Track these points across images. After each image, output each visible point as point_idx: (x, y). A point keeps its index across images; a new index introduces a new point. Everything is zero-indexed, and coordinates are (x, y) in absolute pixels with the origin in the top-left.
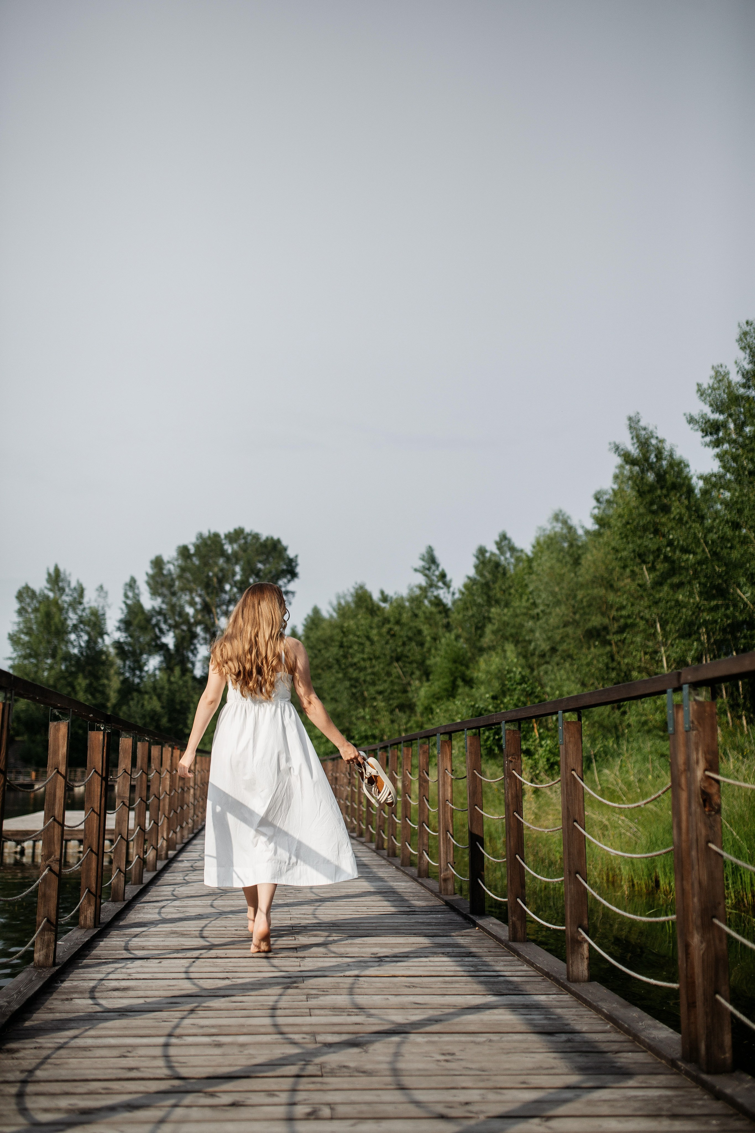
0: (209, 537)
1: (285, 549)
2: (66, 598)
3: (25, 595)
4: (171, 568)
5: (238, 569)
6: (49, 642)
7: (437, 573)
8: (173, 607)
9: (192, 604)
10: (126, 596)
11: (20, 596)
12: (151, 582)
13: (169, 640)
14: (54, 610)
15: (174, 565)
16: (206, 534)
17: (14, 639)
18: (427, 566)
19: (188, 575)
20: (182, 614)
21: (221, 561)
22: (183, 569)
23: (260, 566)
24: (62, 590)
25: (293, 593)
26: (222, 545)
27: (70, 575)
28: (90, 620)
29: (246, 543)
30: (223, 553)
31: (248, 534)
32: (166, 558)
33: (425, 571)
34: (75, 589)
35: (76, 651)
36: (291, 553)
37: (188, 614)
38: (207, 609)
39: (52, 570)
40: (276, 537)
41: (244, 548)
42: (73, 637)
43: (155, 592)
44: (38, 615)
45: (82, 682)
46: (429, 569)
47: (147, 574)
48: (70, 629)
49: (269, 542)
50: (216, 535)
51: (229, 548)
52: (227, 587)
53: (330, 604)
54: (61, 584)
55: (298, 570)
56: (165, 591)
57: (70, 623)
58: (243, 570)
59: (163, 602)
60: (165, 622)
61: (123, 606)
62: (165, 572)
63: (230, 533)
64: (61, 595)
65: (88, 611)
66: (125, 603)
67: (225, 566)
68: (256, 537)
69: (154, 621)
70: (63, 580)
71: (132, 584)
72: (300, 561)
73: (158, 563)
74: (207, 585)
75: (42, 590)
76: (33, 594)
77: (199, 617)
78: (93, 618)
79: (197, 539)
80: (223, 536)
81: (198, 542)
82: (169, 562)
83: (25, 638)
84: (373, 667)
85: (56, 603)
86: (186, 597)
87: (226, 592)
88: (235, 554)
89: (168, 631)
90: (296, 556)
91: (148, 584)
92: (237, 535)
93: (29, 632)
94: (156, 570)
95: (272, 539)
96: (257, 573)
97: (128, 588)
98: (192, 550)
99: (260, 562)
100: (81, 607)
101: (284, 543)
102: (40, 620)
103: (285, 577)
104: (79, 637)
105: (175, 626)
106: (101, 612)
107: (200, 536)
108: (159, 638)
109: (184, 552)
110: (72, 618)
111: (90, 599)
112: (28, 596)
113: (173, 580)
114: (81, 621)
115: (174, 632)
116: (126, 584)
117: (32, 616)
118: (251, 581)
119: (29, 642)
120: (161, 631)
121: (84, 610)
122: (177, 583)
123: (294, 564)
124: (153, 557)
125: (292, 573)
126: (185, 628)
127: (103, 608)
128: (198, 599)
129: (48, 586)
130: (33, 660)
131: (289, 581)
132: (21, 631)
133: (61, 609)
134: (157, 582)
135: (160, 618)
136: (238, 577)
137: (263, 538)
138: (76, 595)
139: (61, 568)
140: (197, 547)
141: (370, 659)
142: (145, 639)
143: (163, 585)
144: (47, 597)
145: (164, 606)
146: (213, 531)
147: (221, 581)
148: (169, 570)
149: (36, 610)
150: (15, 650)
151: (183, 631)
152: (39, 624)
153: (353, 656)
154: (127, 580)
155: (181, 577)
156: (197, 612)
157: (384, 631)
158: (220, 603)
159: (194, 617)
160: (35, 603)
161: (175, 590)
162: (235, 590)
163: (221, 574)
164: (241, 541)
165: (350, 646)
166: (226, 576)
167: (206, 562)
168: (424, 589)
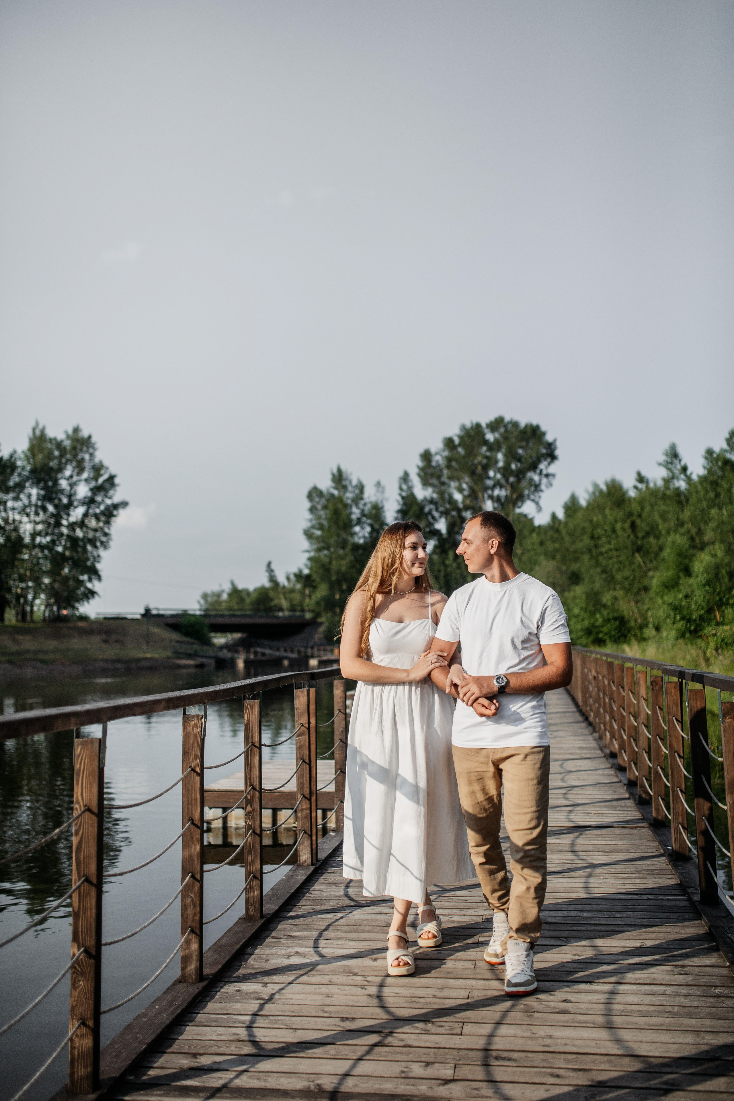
0: (472, 428)
1: (544, 434)
2: (349, 495)
3: (314, 495)
4: (438, 459)
5: (500, 456)
6: (338, 535)
7: (679, 467)
8: (441, 494)
9: (460, 490)
10: (401, 489)
11: (310, 496)
12: (422, 474)
13: (441, 526)
14: (340, 506)
15: (441, 456)
16: (468, 425)
17: (308, 534)
18: (669, 460)
19: (454, 464)
20: (452, 501)
21: (484, 449)
22: (449, 460)
23: (520, 451)
24: (345, 487)
25: (554, 475)
26: (483, 435)
27: (351, 474)
28: (371, 514)
29: (506, 431)
30: (486, 442)
31: (508, 423)
32: (433, 451)
33: (668, 465)
34: (356, 486)
35: (362, 541)
36: (549, 438)
37: (456, 502)
38: (473, 495)
39: (335, 471)
40: (535, 423)
41: (506, 437)
42: (357, 529)
43: (426, 483)
44: (328, 511)
46: (671, 463)
47: (418, 467)
48: (354, 522)
49: (529, 429)
50: (478, 425)
51: (490, 437)
52: (491, 473)
53: (587, 491)
54: (344, 483)
55: (557, 452)
56: (435, 481)
57: (354, 517)
58: (505, 456)
59: (434, 492)
60: (437, 510)
61: (399, 498)
62: (434, 464)
63: (491, 422)
64: (345, 492)
65: (369, 506)
66: (400, 495)
67: (488, 454)
68: (515, 424)
69: (427, 509)
70: (346, 479)
71: (405, 478)
72: (558, 444)
73: (426, 456)
74: (473, 473)
75: (327, 489)
76: (321, 494)
77: (468, 502)
78: (374, 512)
79: (461, 429)
80: (484, 425)
81: (462, 434)
82: (436, 454)
83: (318, 533)
84: (618, 556)
85: (340, 500)
86: (453, 484)
87: (489, 478)
88: (497, 441)
89: (440, 517)
90: (555, 440)
91: (419, 475)
92: (496, 424)
93: (321, 527)
94: (425, 463)
95: (531, 425)
96: (519, 459)
97: (403, 481)
98: (457, 441)
99: (521, 447)
100: (362, 502)
101: (543, 428)
102: (329, 516)
103: (545, 459)
104: (363, 528)
105: (445, 513)
106: (380, 505)
107: (463, 427)
108: (432, 524)
109: (449, 443)
110: (356, 513)
111: (370, 495)
112: (317, 496)
113: (441, 470)
114: (363, 515)
115: (446, 518)
116: (401, 478)
117: (322, 513)
118: (513, 466)
119: (321, 537)
120: (433, 517)
121: (365, 504)
122: (445, 472)
123: (553, 447)
124: (421, 451)
125: (552, 457)
126: (454, 513)
127: (382, 502)
128: (465, 486)
129: (333, 485)
130: (326, 552)
131: (549, 464)
132: (313, 527)
133: (346, 506)
134: (426, 474)
135: (432, 506)
136: (501, 464)
137: (522, 425)
138: (357, 491)
139: (343, 468)
140: (461, 438)
141: (617, 550)
143: (432, 475)
144: (333, 495)
145: (435, 496)
146: (475, 421)
147: (486, 468)
148: (437, 462)
149: (325, 507)
150: (311, 543)
151: (453, 516)
152: (330, 520)
153: (602, 546)
154: (401, 474)
155: (449, 467)
156: (465, 497)
157: (627, 525)
158: (486, 489)
159: (463, 502)
160: (323, 501)
161: (444, 479)
162: (499, 476)
163: (485, 461)
164: (502, 430)
165: (599, 538)
166: (490, 463)
167: (470, 452)
168: (667, 481)
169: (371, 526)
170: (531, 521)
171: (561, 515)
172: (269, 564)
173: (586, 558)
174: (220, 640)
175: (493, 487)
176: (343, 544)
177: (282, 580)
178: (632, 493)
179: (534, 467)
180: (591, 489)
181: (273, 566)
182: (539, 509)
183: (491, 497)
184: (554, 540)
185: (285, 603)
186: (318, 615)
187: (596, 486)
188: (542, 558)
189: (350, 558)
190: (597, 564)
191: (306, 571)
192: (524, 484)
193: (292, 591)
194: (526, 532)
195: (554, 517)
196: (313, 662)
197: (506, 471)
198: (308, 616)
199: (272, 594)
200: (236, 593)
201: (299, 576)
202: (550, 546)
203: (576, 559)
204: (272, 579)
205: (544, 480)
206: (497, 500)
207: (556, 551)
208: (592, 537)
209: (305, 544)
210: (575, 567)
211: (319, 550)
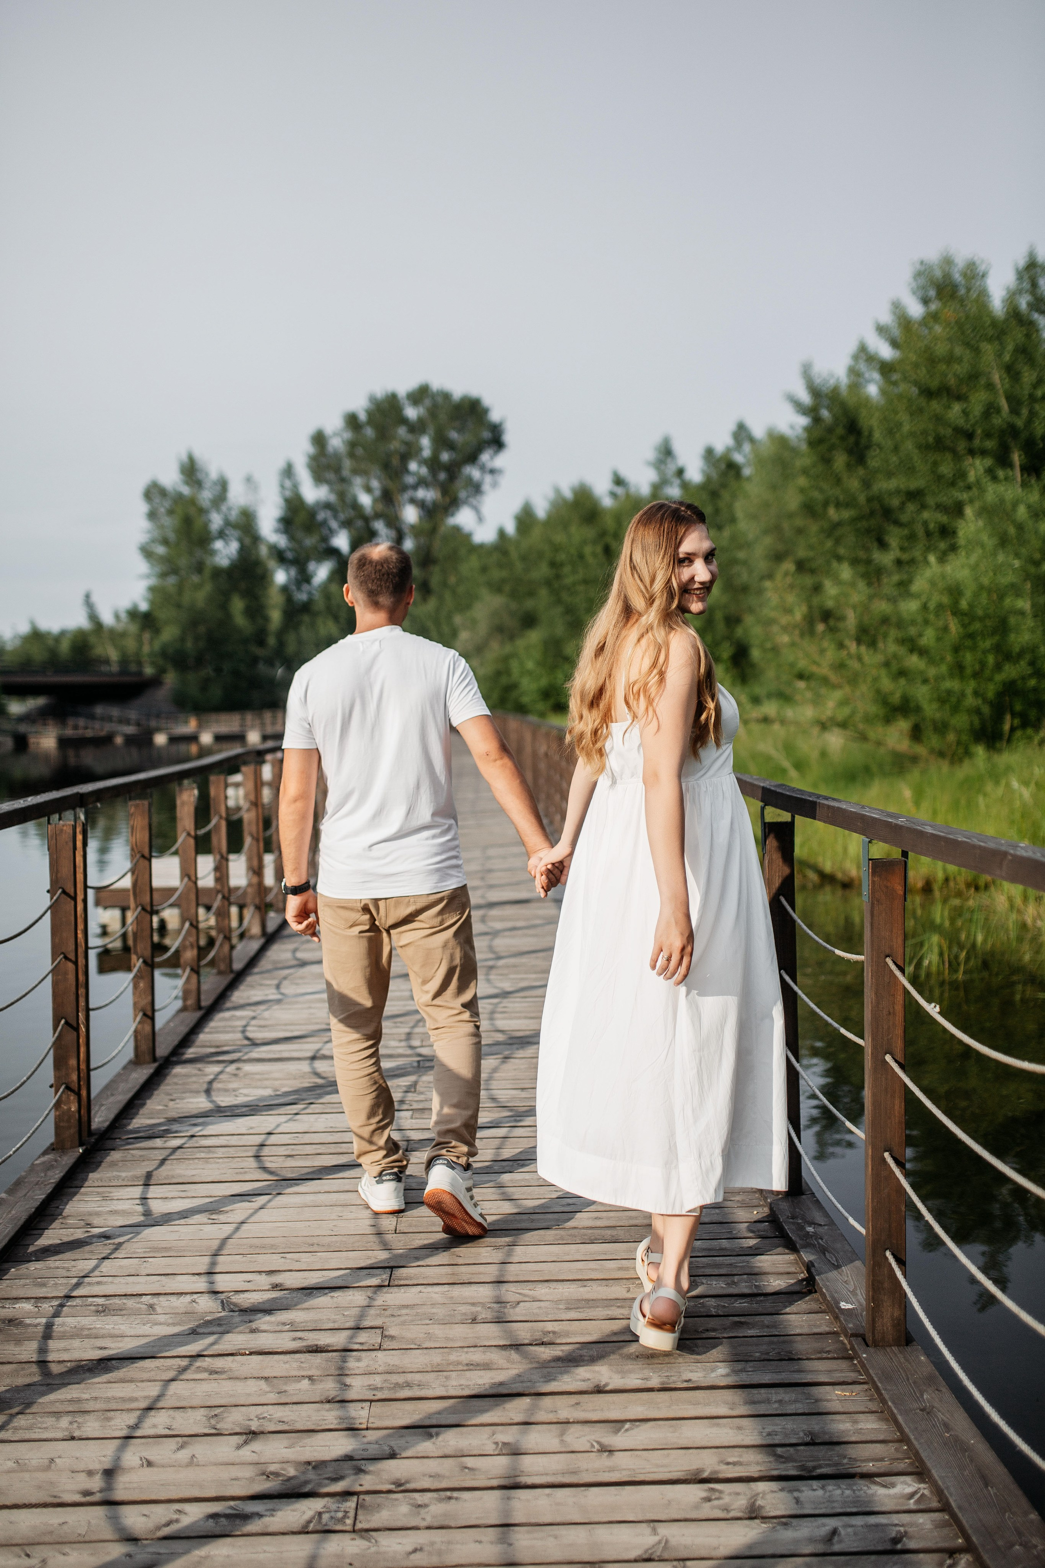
0: (384, 400)
1: (486, 411)
2: (206, 494)
3: (153, 493)
4: (336, 443)
5: (425, 442)
6: (190, 554)
7: (672, 468)
8: (342, 495)
9: (368, 490)
10: (282, 487)
11: (147, 496)
12: (313, 465)
13: (341, 541)
14: (192, 511)
15: (340, 439)
16: (380, 395)
17: (147, 552)
18: (660, 458)
19: (359, 451)
20: (356, 506)
21: (402, 431)
22: (352, 445)
23: (453, 435)
24: (199, 483)
25: (500, 472)
26: (401, 410)
27: (208, 464)
28: (238, 523)
29: (433, 405)
30: (404, 421)
31: (436, 393)
32: (329, 430)
33: (657, 464)
34: (215, 482)
35: (225, 563)
36: (495, 416)
37: (362, 507)
38: (388, 498)
39: (184, 459)
40: (473, 395)
41: (433, 412)
42: (218, 545)
43: (318, 479)
44: (174, 519)
45: (238, 605)
46: (662, 462)
47: (307, 455)
48: (214, 535)
49: (464, 403)
50: (393, 396)
51: (411, 413)
52: (412, 466)
53: (546, 498)
54: (198, 476)
55: (505, 438)
56: (331, 476)
57: (213, 527)
58: (432, 441)
59: (330, 492)
60: (335, 517)
61: (280, 500)
62: (329, 450)
63: (411, 392)
64: (200, 490)
65: (235, 510)
66: (282, 496)
67: (407, 437)
68: (447, 396)
69: (319, 518)
70: (201, 471)
71: (288, 471)
72: (507, 425)
73: (319, 439)
74: (386, 466)
75: (173, 486)
76: (163, 492)
77: (379, 507)
78: (242, 520)
79: (368, 402)
80: (402, 396)
81: (370, 407)
82: (333, 436)
83: (161, 550)
85: (192, 501)
86: (358, 481)
87: (409, 473)
88: (421, 420)
89: (340, 529)
90: (502, 421)
91: (308, 467)
92: (420, 394)
93: (165, 542)
94: (317, 450)
95: (468, 398)
96: (451, 446)
97: (284, 475)
98: (363, 418)
99: (454, 429)
100: (225, 505)
101: (485, 403)
102: (176, 525)
103: (488, 448)
104: (227, 544)
105: (347, 524)
106: (252, 512)
107: (372, 399)
108: (327, 539)
109: (352, 421)
110: (216, 521)
111: (237, 496)
112: (158, 495)
113: (340, 461)
114: (227, 523)
115: (348, 531)
116: (281, 471)
117: (166, 520)
118: (443, 457)
119: (166, 556)
120: (329, 529)
121: (229, 509)
122: (346, 462)
123: (498, 430)
125: (497, 442)
126: (359, 524)
128: (374, 484)
129: (182, 479)
130: (173, 579)
131: (494, 455)
132: (153, 541)
133: (202, 511)
134: (319, 465)
135: (328, 513)
136: (427, 453)
137: (456, 396)
138: (219, 488)
139: (196, 456)
140: (370, 413)
142: (310, 541)
143: (328, 467)
144: (181, 495)
145: (332, 498)
146: (388, 390)
147: (405, 458)
148: (334, 448)
149: (171, 512)
150: (152, 565)
151: (358, 528)
152: (177, 531)
153: (565, 577)
154: (282, 465)
155: (352, 455)
156: (375, 501)
157: (599, 549)
158: (404, 488)
159: (373, 507)
160: (167, 504)
161: (346, 473)
162: (424, 471)
163: (403, 449)
164: (428, 402)
165: (562, 565)
166: (409, 452)
167: (383, 434)
168: (657, 488)
169: (240, 540)
170: (468, 536)
171: (510, 528)
172: (88, 596)
173: (543, 592)
174: (16, 708)
175: (415, 487)
176: (199, 568)
177: (107, 619)
178: (607, 502)
179: (472, 458)
180: (551, 495)
181: (95, 598)
182: (480, 519)
183: (413, 501)
184: (500, 566)
185: (113, 655)
186: (162, 671)
187: (557, 491)
188: (484, 592)
189: (208, 587)
190: (559, 601)
191: (144, 607)
192: (459, 483)
193: (123, 635)
194: (463, 552)
195: (502, 533)
196: (160, 739)
197: (433, 464)
198: (149, 671)
199: (93, 640)
200: (36, 636)
201: (133, 614)
202: (497, 574)
203: (531, 594)
204: (93, 617)
205: (488, 479)
206: (421, 504)
207: (503, 581)
208: (553, 564)
209: (142, 566)
210: (529, 604)
211: (163, 575)
